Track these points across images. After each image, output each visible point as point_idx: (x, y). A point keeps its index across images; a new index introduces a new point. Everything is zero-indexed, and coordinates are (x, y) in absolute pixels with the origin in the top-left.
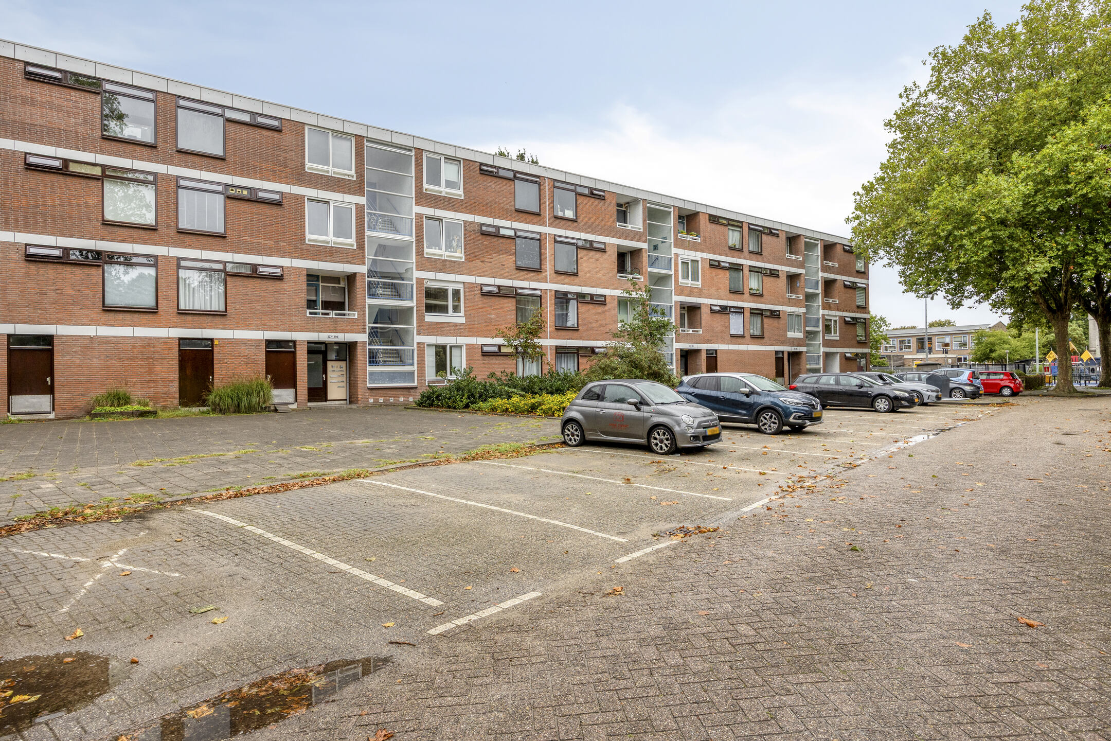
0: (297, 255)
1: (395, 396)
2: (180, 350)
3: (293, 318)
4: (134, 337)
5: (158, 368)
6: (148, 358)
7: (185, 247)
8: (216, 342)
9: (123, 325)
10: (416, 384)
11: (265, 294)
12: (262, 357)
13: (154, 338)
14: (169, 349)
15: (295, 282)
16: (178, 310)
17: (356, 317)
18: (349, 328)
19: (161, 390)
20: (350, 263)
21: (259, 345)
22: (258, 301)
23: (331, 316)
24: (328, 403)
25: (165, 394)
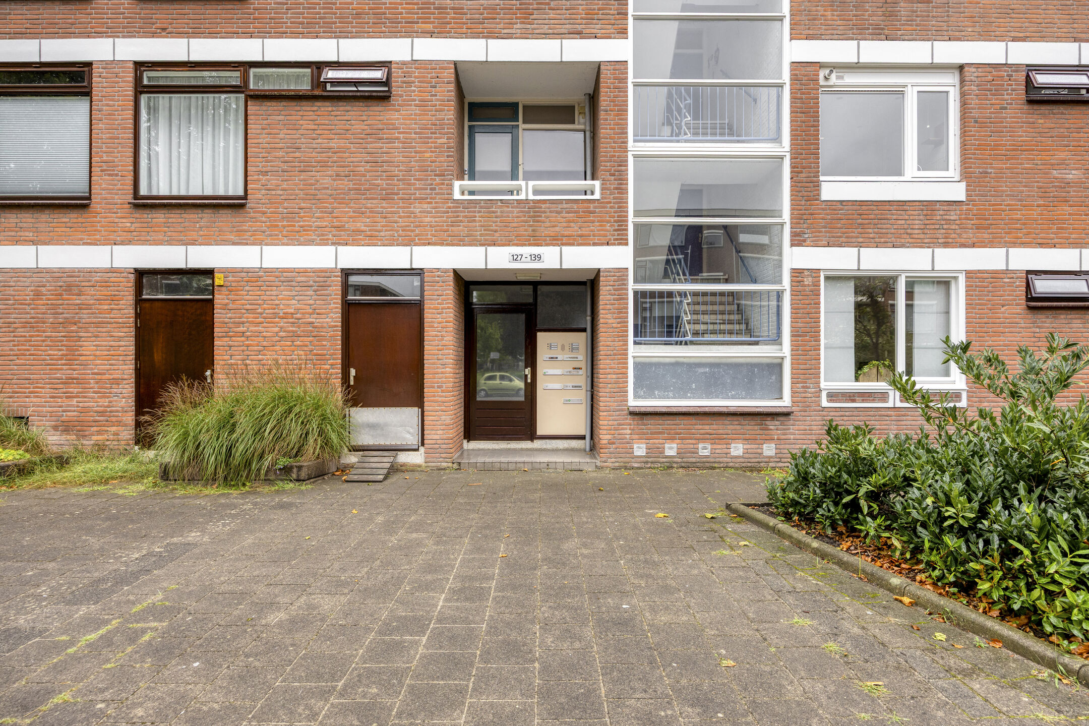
0: (430, 27)
1: (715, 439)
2: (139, 301)
3: (417, 208)
4: (38, 271)
5: (88, 347)
6: (67, 322)
7: (154, 35)
8: (219, 280)
9: (17, 242)
10: (786, 401)
11: (342, 143)
12: (333, 318)
13: (80, 270)
14: (113, 299)
15: (423, 104)
16: (136, 195)
17: (597, 196)
18: (574, 229)
19: (95, 403)
20: (580, 34)
21: (324, 286)
22: (324, 164)
23: (522, 197)
24: (537, 444)
25: (102, 413)
